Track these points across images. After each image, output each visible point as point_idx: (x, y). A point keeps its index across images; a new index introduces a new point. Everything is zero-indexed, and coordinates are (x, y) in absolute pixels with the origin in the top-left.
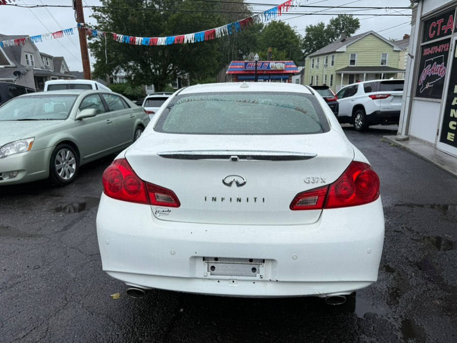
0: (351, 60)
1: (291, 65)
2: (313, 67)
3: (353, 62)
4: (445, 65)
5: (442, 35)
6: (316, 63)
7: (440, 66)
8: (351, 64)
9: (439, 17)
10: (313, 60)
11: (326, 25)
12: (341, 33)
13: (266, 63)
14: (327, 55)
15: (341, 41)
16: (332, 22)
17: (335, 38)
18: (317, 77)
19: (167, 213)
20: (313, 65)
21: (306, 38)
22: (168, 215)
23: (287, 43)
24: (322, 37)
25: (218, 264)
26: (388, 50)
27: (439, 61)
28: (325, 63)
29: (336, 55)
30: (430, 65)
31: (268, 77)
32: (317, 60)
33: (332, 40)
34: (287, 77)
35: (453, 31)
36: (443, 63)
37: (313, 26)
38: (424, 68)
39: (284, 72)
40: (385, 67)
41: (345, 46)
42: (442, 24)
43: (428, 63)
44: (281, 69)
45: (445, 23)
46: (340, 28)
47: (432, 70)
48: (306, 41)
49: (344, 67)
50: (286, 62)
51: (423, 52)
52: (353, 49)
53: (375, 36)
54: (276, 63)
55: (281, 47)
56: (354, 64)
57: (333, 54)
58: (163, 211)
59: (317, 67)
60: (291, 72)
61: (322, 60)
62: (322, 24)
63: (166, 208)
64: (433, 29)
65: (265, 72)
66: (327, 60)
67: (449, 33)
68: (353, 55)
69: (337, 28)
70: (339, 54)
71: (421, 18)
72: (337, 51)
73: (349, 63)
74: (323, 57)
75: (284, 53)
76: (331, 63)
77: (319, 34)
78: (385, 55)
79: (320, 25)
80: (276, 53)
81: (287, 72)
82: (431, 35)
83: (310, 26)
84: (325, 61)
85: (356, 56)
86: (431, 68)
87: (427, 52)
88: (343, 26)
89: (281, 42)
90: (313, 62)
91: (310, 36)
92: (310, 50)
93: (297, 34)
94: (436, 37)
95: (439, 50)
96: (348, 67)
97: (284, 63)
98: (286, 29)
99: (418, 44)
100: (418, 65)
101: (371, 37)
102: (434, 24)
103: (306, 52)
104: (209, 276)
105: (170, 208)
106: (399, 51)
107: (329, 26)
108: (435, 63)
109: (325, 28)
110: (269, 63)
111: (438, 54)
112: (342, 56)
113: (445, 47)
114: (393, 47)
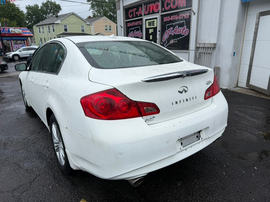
0: (65, 29)
1: (26, 31)
2: (40, 32)
3: (66, 30)
4: (142, 31)
5: (137, 16)
6: (41, 30)
7: (138, 32)
8: (65, 31)
9: (134, 7)
10: (39, 28)
11: (39, 6)
12: (50, 12)
13: (6, 29)
14: (49, 25)
15: (56, 17)
16: (43, 4)
17: (48, 15)
18: (45, 39)
19: (153, 119)
20: (40, 31)
21: (27, 13)
22: (153, 120)
23: (15, 15)
24: (38, 13)
25: (183, 140)
26: (84, 24)
27: (138, 30)
28: (48, 30)
29: (55, 25)
30: (132, 32)
31: (10, 38)
32: (42, 28)
33: (45, 16)
34: (25, 38)
35: (143, 15)
36: (140, 31)
37: (31, 6)
38: (129, 33)
39: (22, 35)
40: (84, 33)
41: (60, 20)
42: (136, 11)
43: (131, 31)
44: (19, 33)
45: (137, 10)
46: (49, 9)
47: (134, 34)
48: (28, 15)
49: (61, 33)
50: (21, 28)
51: (127, 25)
52: (64, 22)
53: (75, 15)
54: (14, 29)
55: (12, 18)
56: (67, 31)
57: (53, 25)
58: (151, 118)
59: (43, 32)
60: (27, 35)
61: (46, 28)
62: (37, 5)
63: (152, 116)
64: (131, 13)
65: (7, 35)
66: (49, 28)
67: (141, 15)
68: (65, 26)
69: (47, 9)
70: (57, 25)
71: (123, 7)
72: (55, 23)
73: (64, 31)
74: (46, 26)
75: (15, 23)
76: (52, 30)
77: (36, 12)
78: (83, 27)
79: (36, 6)
80: (9, 22)
81: (24, 35)
82: (130, 16)
83: (28, 5)
84: (48, 29)
85: (67, 26)
86: (133, 33)
87: (129, 25)
88: (51, 8)
89: (10, 15)
90: (39, 29)
91: (30, 12)
92: (32, 21)
93: (20, 10)
94: (133, 17)
95: (137, 24)
96: (64, 33)
97: (21, 29)
98: (12, 6)
99: (124, 21)
100: (125, 32)
101: (73, 16)
102: (131, 11)
103: (29, 22)
104: (183, 149)
105: (154, 115)
106: (90, 25)
107: (41, 7)
108: (135, 31)
109: (40, 8)
110: (9, 28)
111: (136, 26)
112: (59, 27)
113: (139, 23)
114: (86, 22)
